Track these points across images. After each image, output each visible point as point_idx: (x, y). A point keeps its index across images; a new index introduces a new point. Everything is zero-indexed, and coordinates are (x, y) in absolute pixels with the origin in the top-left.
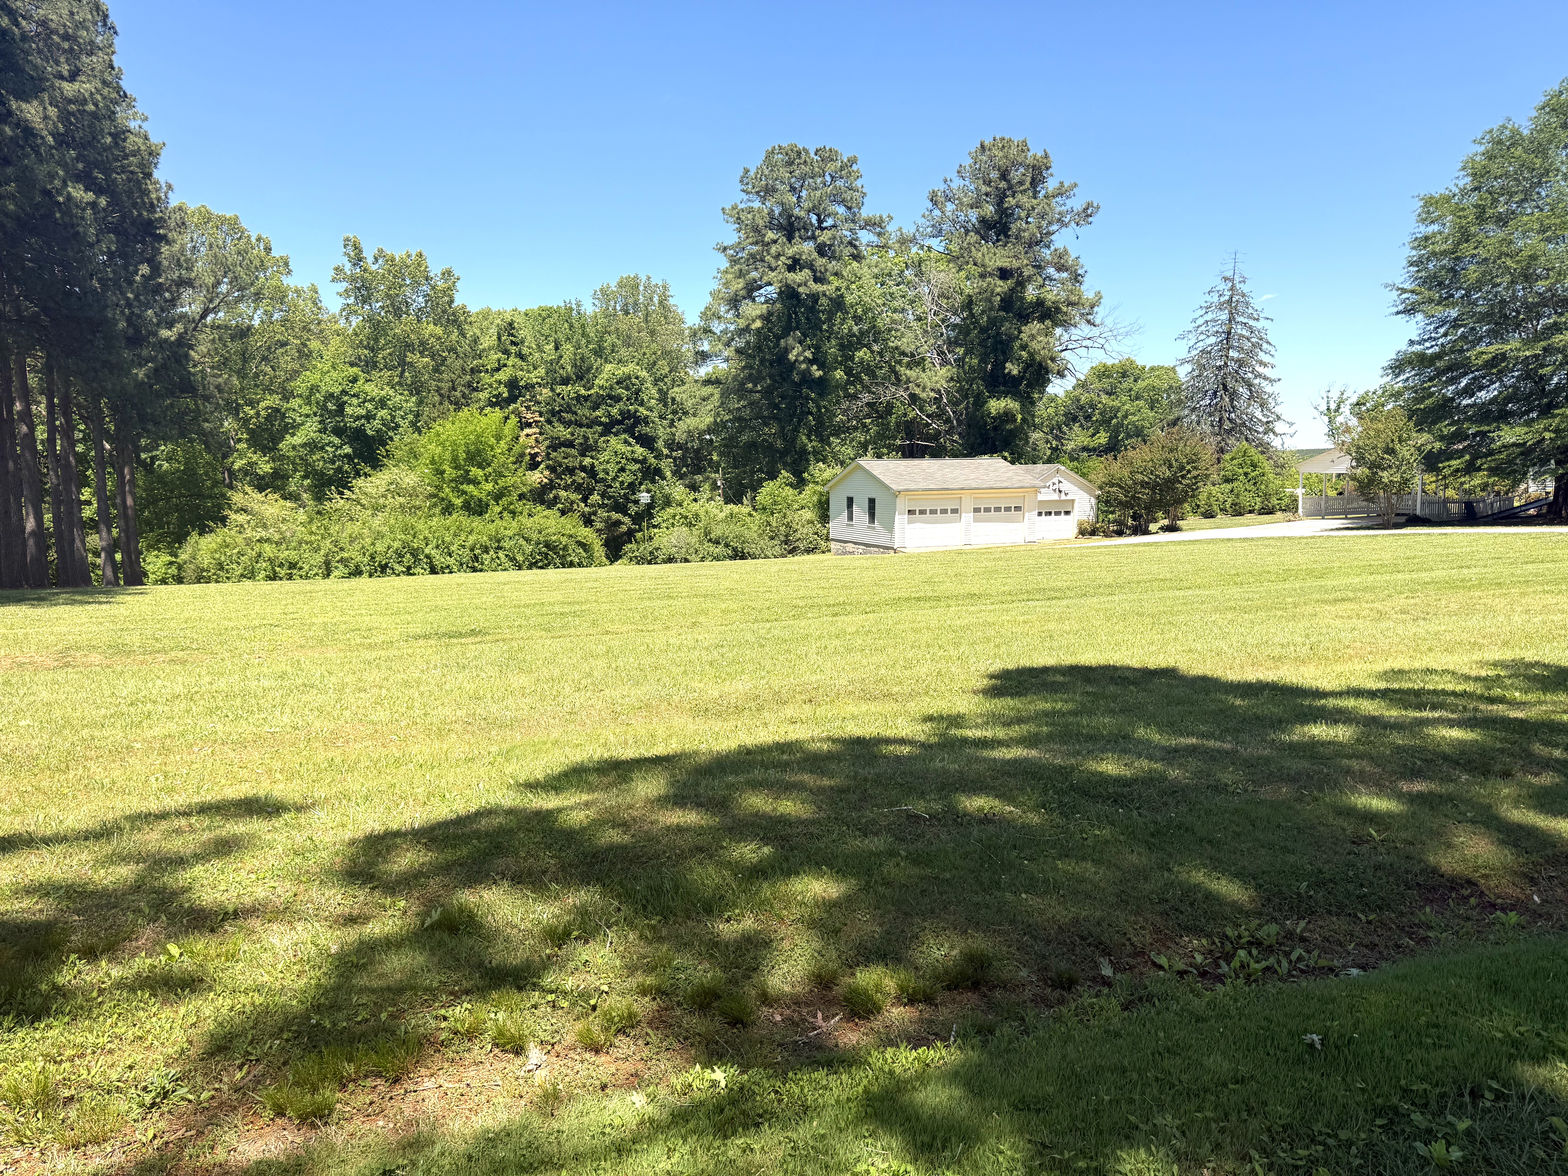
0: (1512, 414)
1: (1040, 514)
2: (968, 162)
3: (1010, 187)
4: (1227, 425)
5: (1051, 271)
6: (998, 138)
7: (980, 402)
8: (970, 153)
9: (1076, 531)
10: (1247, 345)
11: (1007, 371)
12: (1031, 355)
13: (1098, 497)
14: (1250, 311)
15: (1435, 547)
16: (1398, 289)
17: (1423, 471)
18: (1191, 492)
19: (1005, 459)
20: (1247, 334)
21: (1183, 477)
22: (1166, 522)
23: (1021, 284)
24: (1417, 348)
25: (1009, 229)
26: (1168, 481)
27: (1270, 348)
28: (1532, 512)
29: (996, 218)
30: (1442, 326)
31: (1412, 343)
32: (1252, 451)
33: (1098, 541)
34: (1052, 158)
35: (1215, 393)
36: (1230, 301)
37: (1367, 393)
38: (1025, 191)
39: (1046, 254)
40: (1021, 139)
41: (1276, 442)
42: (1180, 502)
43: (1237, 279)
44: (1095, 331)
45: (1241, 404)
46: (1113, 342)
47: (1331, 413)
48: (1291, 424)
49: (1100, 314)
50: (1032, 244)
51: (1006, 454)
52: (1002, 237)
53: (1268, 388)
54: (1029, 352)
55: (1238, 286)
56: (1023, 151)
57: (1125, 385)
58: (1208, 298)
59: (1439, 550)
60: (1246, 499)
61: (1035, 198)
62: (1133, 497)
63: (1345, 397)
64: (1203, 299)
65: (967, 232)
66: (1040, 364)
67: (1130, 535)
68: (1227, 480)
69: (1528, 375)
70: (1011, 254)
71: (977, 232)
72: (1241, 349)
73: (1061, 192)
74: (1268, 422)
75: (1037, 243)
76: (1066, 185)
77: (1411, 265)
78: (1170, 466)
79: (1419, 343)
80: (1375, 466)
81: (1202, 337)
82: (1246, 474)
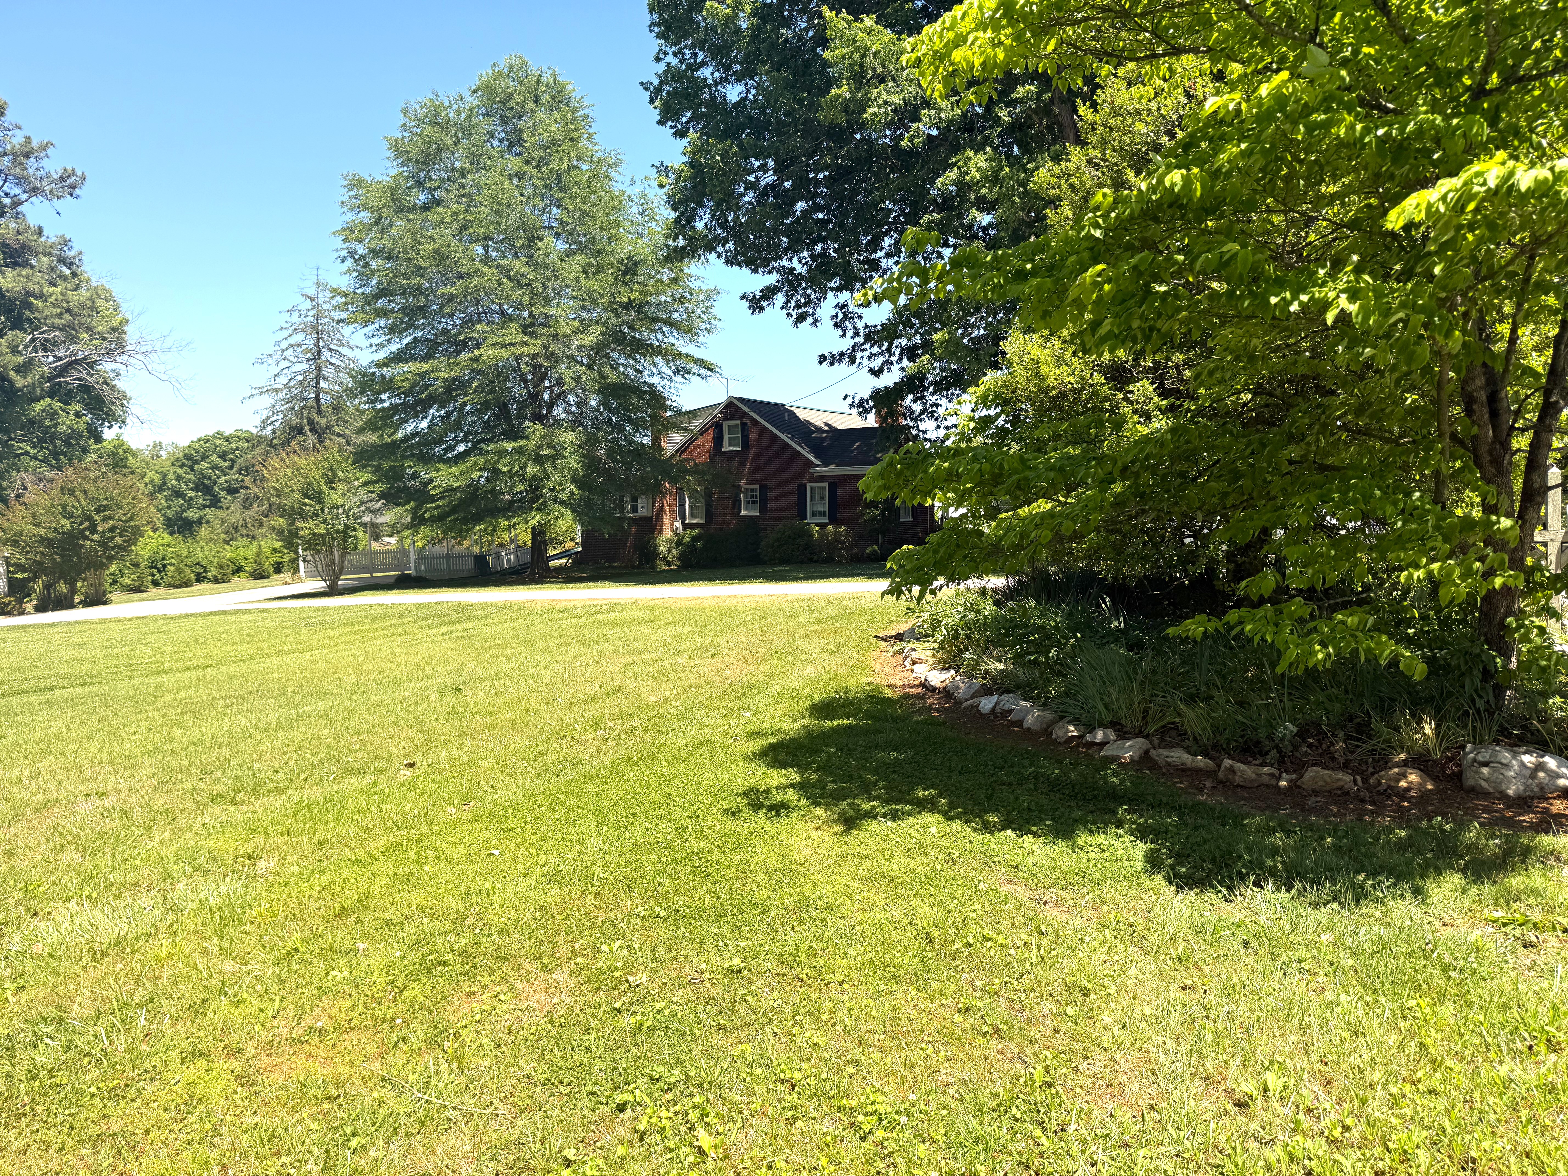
20: (339, 363)
22: (91, 594)
26: (70, 535)
36: (315, 324)
72: (332, 380)
73: (27, 150)
76: (34, 143)
78: (69, 515)
81: (287, 363)
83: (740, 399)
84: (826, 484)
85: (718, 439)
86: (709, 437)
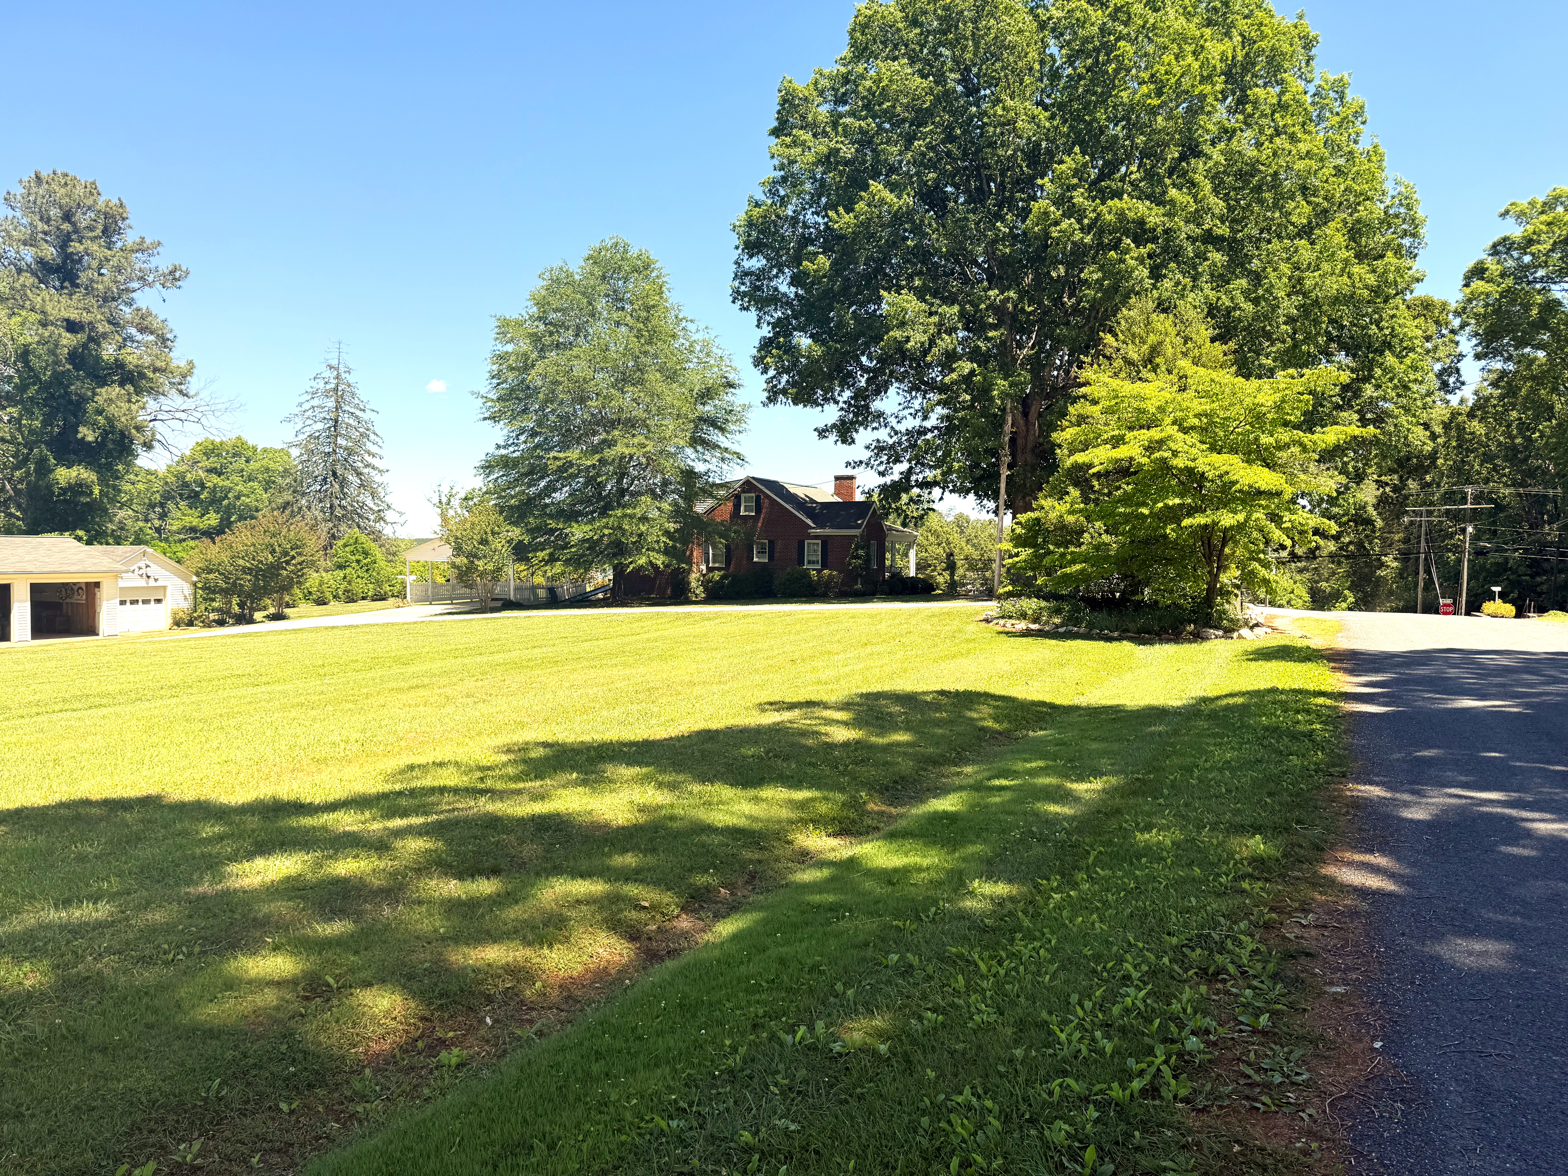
0: (580, 513)
1: (123, 603)
2: (19, 191)
3: (76, 231)
4: (339, 512)
5: (133, 331)
6: (59, 172)
7: (43, 469)
8: (21, 181)
9: (170, 621)
10: (355, 435)
11: (80, 436)
12: (110, 420)
13: (195, 584)
14: (357, 401)
15: (518, 629)
16: (483, 397)
17: (514, 561)
18: (298, 578)
19: (79, 539)
20: (355, 424)
21: (287, 563)
22: (272, 610)
23: (95, 339)
24: (503, 452)
25: (78, 277)
26: (271, 566)
27: (377, 439)
28: (600, 596)
29: (59, 261)
30: (522, 434)
31: (498, 447)
32: (363, 538)
33: (196, 632)
34: (128, 208)
35: (325, 479)
36: (336, 390)
37: (474, 490)
38: (96, 237)
39: (127, 312)
40: (91, 180)
41: (388, 531)
42: (286, 588)
43: (342, 369)
44: (188, 404)
45: (352, 490)
46: (211, 417)
47: (443, 505)
48: (401, 514)
49: (193, 384)
50: (107, 298)
51: (80, 533)
52: (66, 284)
53: (378, 478)
54: (107, 418)
55: (343, 376)
56: (91, 193)
57: (236, 466)
58: (313, 383)
59: (521, 632)
60: (359, 586)
61: (109, 249)
62: (234, 584)
63: (454, 492)
64: (309, 385)
65: (19, 271)
66: (122, 433)
67: (233, 625)
68: (341, 567)
69: (590, 481)
70: (81, 305)
71: (34, 274)
72: (348, 438)
73: (140, 248)
74: (379, 511)
75: (114, 299)
76: (148, 241)
77: (493, 377)
78: (273, 552)
79: (505, 447)
80: (472, 556)
81: (309, 422)
82: (358, 561)
83: (753, 478)
84: (819, 542)
85: (737, 507)
86: (730, 505)
